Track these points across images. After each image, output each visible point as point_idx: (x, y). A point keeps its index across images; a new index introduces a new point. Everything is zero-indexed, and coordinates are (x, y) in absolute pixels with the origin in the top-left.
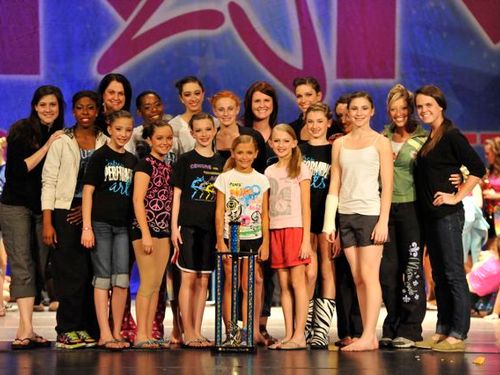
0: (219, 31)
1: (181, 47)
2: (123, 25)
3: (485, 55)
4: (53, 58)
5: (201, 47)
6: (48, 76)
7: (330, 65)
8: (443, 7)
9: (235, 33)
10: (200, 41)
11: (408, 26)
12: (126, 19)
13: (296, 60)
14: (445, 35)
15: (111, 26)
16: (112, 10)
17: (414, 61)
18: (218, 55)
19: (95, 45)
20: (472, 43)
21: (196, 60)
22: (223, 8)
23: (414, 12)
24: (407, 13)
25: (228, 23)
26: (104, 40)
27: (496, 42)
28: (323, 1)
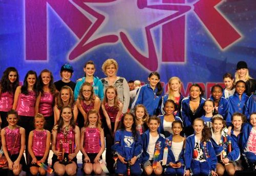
0: (116, 43)
1: (102, 49)
2: (79, 41)
3: (219, 53)
4: (52, 53)
6: (50, 61)
7: (159, 56)
8: (203, 35)
9: (123, 44)
10: (108, 47)
11: (190, 42)
12: (80, 38)
14: (203, 45)
15: (74, 41)
16: (75, 35)
17: (192, 55)
18: (116, 53)
19: (68, 48)
20: (214, 48)
22: (118, 34)
23: (192, 36)
24: (189, 37)
25: (120, 40)
26: (72, 47)
27: (223, 48)
28: (157, 32)
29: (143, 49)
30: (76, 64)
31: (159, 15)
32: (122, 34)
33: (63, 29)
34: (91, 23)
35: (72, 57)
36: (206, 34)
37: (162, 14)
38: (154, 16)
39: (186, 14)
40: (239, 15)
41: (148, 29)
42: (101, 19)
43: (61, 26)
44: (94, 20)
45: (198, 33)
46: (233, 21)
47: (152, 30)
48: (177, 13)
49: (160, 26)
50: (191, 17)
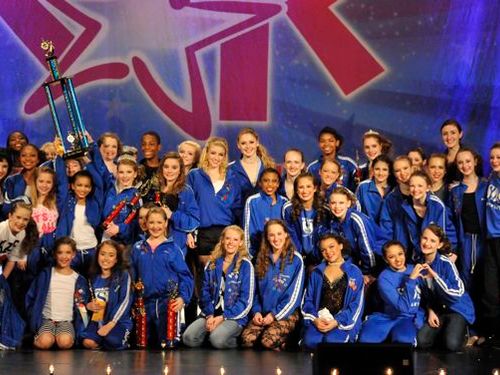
0: (124, 80)
1: (93, 92)
2: (46, 74)
3: (339, 104)
5: (109, 94)
7: (214, 109)
8: (306, 65)
9: (138, 81)
10: (109, 88)
11: (277, 80)
13: (186, 104)
14: (306, 87)
15: (37, 75)
16: (37, 62)
17: (281, 106)
18: (124, 100)
19: (23, 90)
20: (328, 94)
21: (105, 103)
22: (128, 62)
23: (282, 68)
24: (277, 69)
25: (132, 74)
26: (31, 85)
27: (347, 93)
28: (209, 58)
29: (179, 92)
30: (39, 122)
31: (214, 22)
32: (137, 62)
33: (14, 47)
34: (73, 37)
35: (30, 109)
36: (312, 64)
37: (222, 21)
38: (204, 24)
39: (271, 21)
40: (381, 26)
41: (190, 51)
42: (92, 28)
43: (8, 43)
44: (77, 30)
45: (296, 62)
46: (367, 38)
47: (199, 54)
48: (252, 19)
49: (217, 45)
50: (281, 27)
